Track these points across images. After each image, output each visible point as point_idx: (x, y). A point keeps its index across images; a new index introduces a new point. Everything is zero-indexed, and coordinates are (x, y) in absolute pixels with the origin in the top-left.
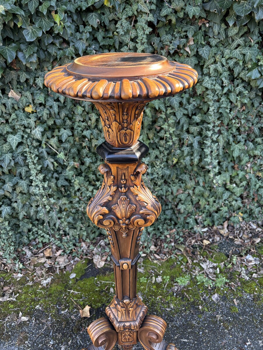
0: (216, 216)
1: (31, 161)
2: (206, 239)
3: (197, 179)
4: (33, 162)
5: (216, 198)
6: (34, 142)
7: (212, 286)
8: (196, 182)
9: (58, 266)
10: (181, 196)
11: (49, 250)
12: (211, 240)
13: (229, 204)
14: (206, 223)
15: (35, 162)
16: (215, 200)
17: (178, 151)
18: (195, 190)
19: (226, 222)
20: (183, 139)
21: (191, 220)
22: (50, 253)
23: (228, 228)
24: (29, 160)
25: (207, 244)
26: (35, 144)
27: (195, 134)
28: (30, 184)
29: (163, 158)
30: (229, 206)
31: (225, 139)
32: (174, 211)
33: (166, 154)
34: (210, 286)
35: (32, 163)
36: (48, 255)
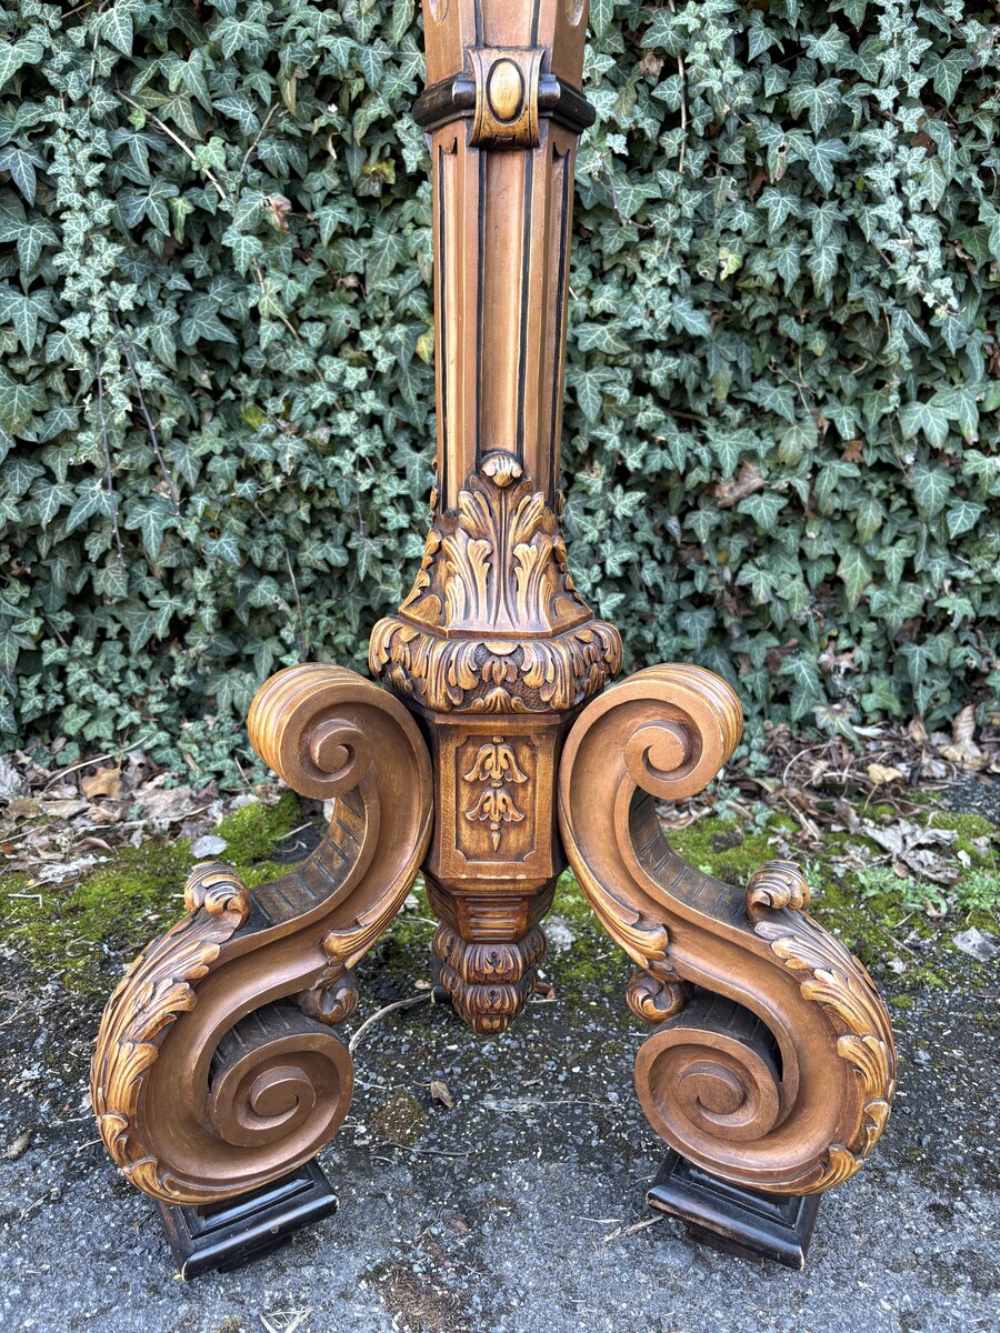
0: (917, 655)
1: (69, 173)
2: (880, 763)
3: (826, 412)
4: (79, 179)
5: (916, 547)
6: (97, 91)
7: (944, 910)
8: (821, 428)
9: (142, 823)
10: (757, 507)
11: (105, 775)
12: (902, 766)
13: (977, 581)
14: (870, 702)
15: (90, 180)
16: (909, 553)
17: (743, 219)
18: (819, 480)
19: (967, 711)
20: (764, 150)
21: (801, 667)
22: (110, 783)
23: (976, 739)
24: (61, 166)
25: (888, 778)
26: (102, 102)
27: (817, 123)
28: (52, 318)
29: (678, 232)
30: (977, 596)
31: (950, 170)
32: (720, 621)
33: (689, 213)
34: (937, 906)
35: (73, 182)
36: (101, 790)
